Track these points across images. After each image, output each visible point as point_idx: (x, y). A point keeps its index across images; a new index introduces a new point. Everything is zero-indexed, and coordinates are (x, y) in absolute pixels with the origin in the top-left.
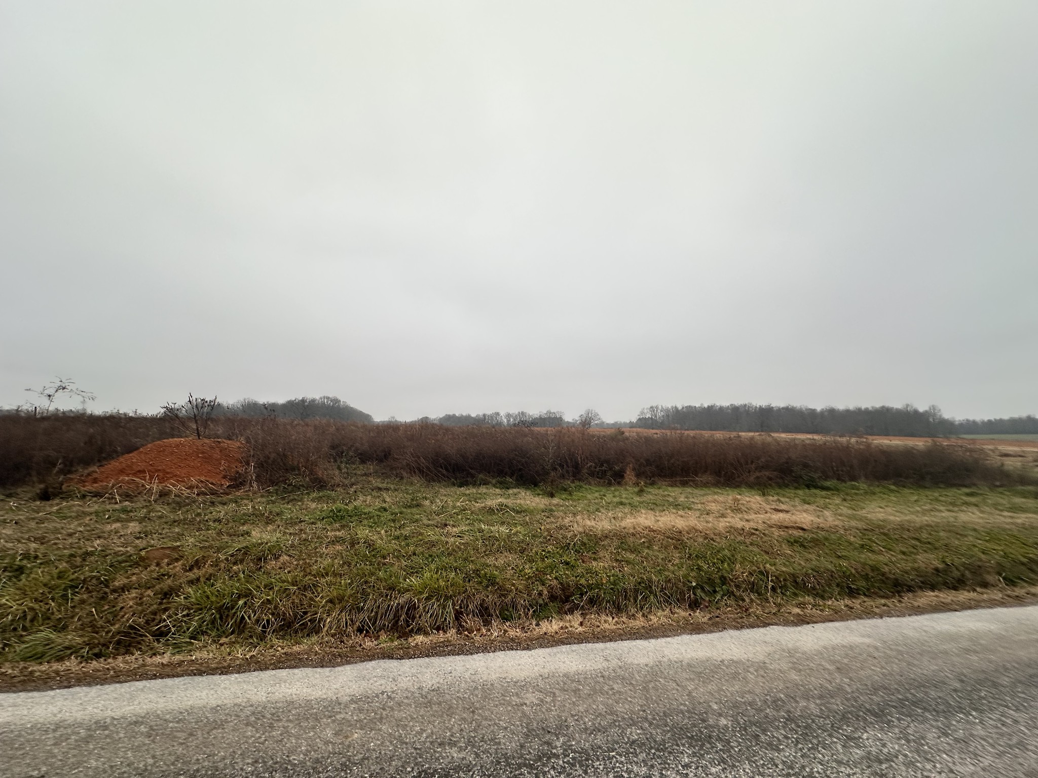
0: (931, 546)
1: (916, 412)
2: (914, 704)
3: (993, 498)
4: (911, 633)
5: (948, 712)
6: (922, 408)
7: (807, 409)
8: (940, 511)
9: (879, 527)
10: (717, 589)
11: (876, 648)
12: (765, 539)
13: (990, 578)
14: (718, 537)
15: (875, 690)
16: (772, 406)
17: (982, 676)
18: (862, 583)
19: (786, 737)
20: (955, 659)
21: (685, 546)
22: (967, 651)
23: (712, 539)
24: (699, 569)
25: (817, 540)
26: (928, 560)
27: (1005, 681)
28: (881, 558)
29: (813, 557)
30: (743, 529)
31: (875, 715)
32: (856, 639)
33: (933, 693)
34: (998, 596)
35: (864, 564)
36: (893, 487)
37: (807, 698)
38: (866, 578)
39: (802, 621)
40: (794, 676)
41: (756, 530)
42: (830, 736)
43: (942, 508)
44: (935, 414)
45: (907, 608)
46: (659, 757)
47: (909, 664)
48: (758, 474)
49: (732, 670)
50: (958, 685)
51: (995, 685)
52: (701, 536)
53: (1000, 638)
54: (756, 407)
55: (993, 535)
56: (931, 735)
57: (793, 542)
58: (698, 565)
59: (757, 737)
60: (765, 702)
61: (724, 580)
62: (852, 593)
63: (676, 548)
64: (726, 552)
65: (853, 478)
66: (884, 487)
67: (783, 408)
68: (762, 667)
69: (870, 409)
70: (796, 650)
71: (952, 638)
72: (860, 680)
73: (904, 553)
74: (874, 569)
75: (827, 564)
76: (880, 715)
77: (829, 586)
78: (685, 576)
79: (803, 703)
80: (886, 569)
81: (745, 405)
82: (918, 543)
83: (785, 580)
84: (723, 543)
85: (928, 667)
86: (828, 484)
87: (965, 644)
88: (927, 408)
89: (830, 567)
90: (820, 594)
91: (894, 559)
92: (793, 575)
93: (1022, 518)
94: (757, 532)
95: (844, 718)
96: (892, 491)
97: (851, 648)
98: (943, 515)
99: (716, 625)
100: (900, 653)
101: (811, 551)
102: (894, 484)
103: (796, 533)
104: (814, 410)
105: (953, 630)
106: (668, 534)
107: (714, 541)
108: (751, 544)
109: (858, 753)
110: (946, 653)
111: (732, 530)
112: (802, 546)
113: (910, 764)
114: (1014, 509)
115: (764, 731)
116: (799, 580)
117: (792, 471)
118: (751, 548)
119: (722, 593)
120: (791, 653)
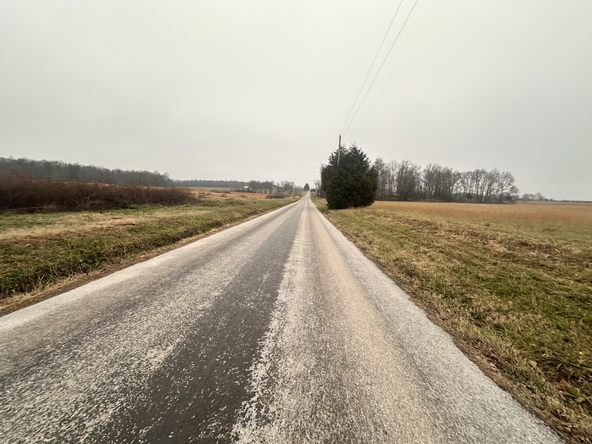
0: (182, 224)
1: (159, 175)
2: (195, 266)
3: (193, 207)
4: (186, 251)
5: (204, 264)
6: (162, 174)
7: (103, 169)
8: (181, 212)
9: (164, 219)
10: (96, 260)
11: (178, 258)
12: (116, 231)
13: (199, 232)
14: (87, 234)
15: (184, 267)
16: (79, 164)
17: (207, 254)
18: (163, 241)
19: (164, 289)
20: (200, 253)
21: (66, 243)
22: (202, 250)
23: (84, 236)
24: (82, 252)
25: (141, 228)
26: (182, 229)
27: (212, 253)
28: (167, 231)
29: (141, 235)
30: (102, 228)
31: (187, 272)
32: (171, 257)
33: (198, 262)
34: (203, 235)
35: (162, 235)
36: (161, 206)
37: (164, 277)
38: (163, 239)
39: (147, 259)
40: (155, 274)
41: (110, 228)
42: (177, 282)
43: (181, 211)
44: (166, 177)
45: (181, 245)
46: (118, 319)
47: (189, 258)
48: (91, 202)
49: (129, 282)
50: (203, 258)
51: (211, 255)
52: (76, 235)
53: (208, 245)
54: (66, 164)
55: (197, 218)
56: (202, 270)
57: (130, 231)
58: (80, 251)
59: (154, 294)
60: (150, 285)
61: (99, 255)
62: (159, 246)
63: (59, 245)
64: (96, 241)
65: (144, 203)
66: (157, 206)
67: (87, 167)
68: (141, 277)
69: (139, 172)
70: (151, 267)
71: (197, 248)
72: (178, 267)
73: (174, 228)
74: (166, 235)
75: (148, 236)
76: (188, 272)
77: (150, 245)
78: (74, 258)
79: (164, 280)
80: (170, 235)
81: (57, 162)
82: (177, 224)
83: (131, 247)
84: (93, 236)
85: (195, 257)
86: (133, 206)
87: (201, 249)
88: (164, 174)
89: (149, 238)
90: (147, 249)
91: (171, 230)
92: (135, 244)
93: (203, 212)
94: (111, 229)
95: (179, 277)
96: (161, 207)
97: (170, 260)
98: (182, 214)
99: (106, 273)
100: (185, 256)
101: (140, 233)
102: (161, 204)
103: (131, 226)
104: (108, 170)
105: (196, 246)
106: (50, 237)
107: (86, 237)
108: (109, 235)
109: (187, 282)
110: (197, 252)
111: (94, 229)
112: (135, 231)
113: (200, 278)
114: (200, 210)
115: (155, 292)
116: (138, 246)
117: (113, 200)
118: (109, 237)
119: (99, 261)
120: (150, 269)
